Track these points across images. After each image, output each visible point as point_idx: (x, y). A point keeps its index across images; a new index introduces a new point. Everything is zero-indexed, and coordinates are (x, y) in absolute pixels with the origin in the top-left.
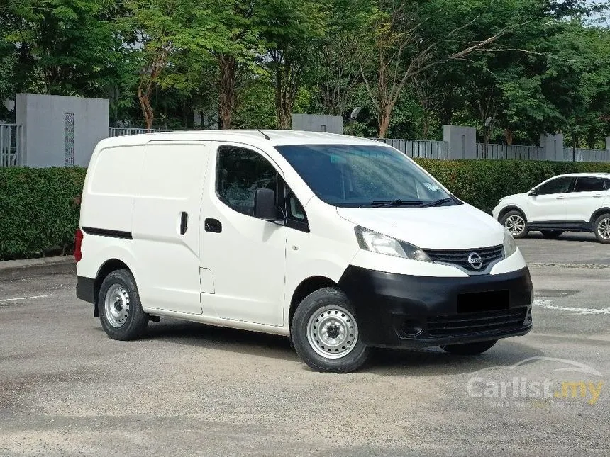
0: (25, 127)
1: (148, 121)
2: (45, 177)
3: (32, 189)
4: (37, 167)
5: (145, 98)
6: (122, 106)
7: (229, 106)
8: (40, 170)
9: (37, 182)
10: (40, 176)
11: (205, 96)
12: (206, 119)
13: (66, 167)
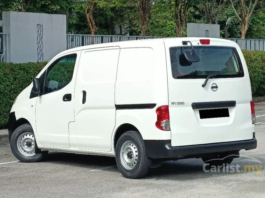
0: (9, 35)
1: (92, 29)
2: (24, 70)
3: (15, 79)
4: (18, 62)
5: (90, 15)
6: (71, 23)
7: (145, 19)
8: (20, 65)
9: (19, 73)
10: (20, 69)
11: (123, 15)
12: (123, 30)
13: (38, 62)
